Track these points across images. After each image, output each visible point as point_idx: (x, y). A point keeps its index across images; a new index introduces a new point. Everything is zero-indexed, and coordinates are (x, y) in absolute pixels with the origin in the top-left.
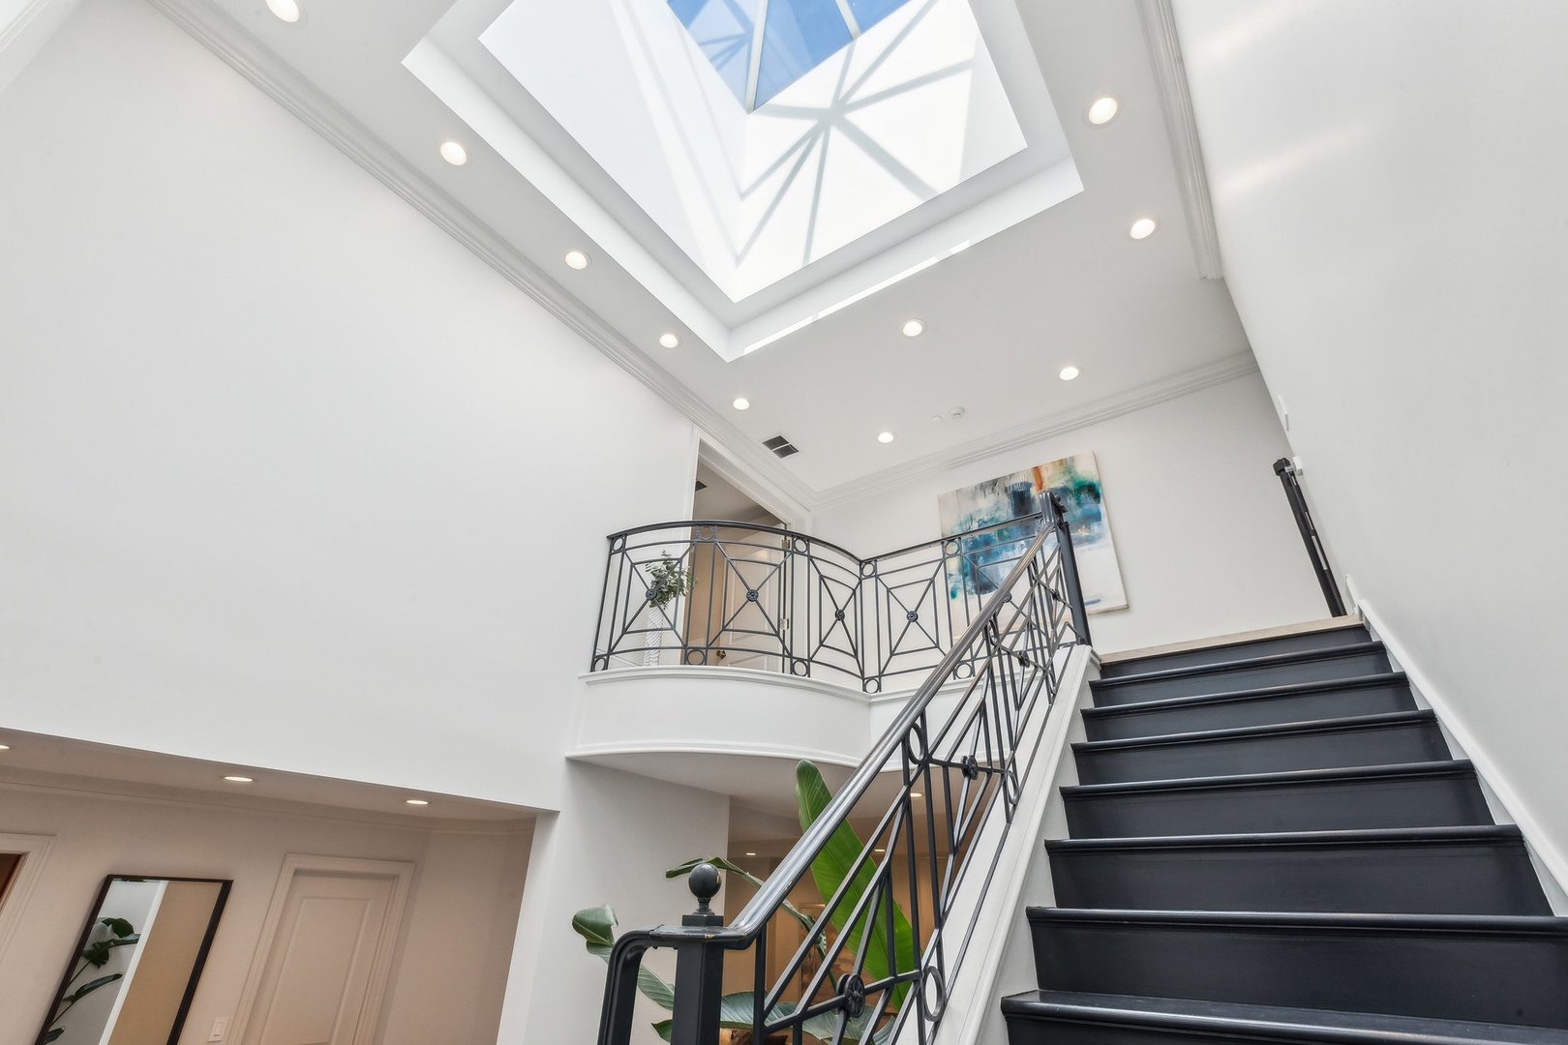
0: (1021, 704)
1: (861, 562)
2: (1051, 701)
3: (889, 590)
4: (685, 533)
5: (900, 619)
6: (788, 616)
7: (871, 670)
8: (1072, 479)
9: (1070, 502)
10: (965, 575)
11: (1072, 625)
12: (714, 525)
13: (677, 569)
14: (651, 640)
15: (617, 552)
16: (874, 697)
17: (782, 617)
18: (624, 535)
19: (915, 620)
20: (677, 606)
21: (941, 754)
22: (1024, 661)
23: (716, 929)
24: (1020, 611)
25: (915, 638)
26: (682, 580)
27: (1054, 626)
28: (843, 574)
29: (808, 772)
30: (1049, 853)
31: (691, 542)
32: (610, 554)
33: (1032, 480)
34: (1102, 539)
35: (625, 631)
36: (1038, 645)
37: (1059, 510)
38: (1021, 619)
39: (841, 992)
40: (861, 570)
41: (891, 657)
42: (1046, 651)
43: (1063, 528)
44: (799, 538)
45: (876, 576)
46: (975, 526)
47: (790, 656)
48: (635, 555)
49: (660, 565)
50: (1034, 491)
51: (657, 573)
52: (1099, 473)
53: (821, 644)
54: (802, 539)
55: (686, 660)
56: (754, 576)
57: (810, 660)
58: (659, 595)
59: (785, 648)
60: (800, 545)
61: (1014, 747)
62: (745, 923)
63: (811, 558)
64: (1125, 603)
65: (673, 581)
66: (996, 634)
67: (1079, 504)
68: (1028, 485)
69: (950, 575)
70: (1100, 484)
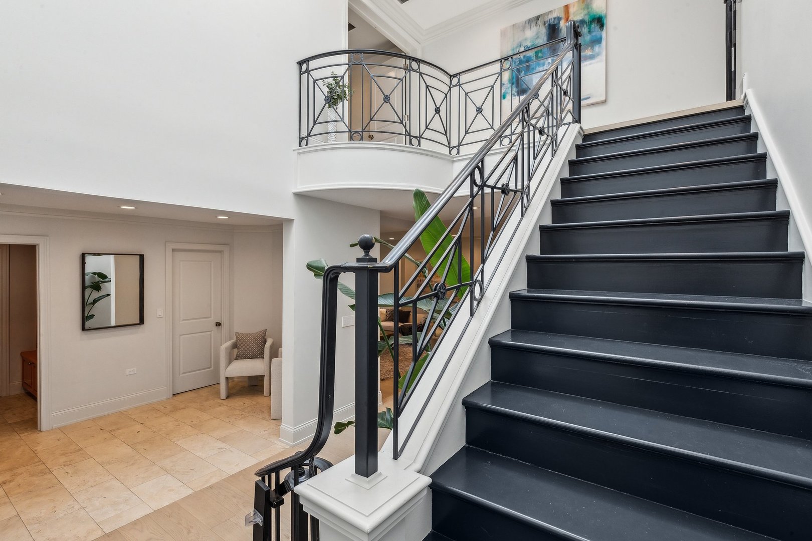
0: (537, 157)
1: (451, 76)
2: (553, 156)
3: (466, 94)
4: (344, 58)
5: (472, 111)
6: (408, 113)
7: (454, 143)
8: (589, 14)
9: (584, 30)
10: (512, 84)
11: (572, 112)
12: (361, 53)
13: (341, 84)
14: (331, 127)
15: (304, 73)
16: (455, 157)
17: (404, 114)
18: (306, 61)
19: (481, 112)
20: (343, 107)
21: (491, 182)
22: (541, 132)
23: (374, 263)
24: (542, 104)
25: (480, 123)
26: (345, 91)
27: (561, 112)
28: (440, 83)
29: (419, 195)
30: (540, 231)
31: (348, 65)
32: (300, 75)
33: (562, 15)
34: (599, 57)
35: (315, 123)
36: (551, 125)
37: (577, 35)
38: (542, 109)
39: (435, 290)
40: (451, 81)
41: (466, 134)
42: (555, 128)
43: (577, 47)
44: (413, 60)
45: (459, 85)
46: (522, 49)
47: (409, 135)
48: (316, 74)
49: (331, 81)
50: (562, 24)
51: (330, 86)
52: (607, 9)
53: (427, 127)
54: (416, 61)
55: (351, 138)
56: (388, 85)
57: (420, 137)
58: (332, 100)
59: (406, 131)
60: (415, 65)
61: (530, 179)
62: (389, 261)
63: (421, 74)
64: (604, 99)
65: (340, 92)
66: (528, 116)
67: (590, 32)
68: (559, 19)
69: (504, 84)
70: (606, 16)
